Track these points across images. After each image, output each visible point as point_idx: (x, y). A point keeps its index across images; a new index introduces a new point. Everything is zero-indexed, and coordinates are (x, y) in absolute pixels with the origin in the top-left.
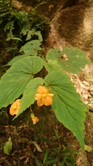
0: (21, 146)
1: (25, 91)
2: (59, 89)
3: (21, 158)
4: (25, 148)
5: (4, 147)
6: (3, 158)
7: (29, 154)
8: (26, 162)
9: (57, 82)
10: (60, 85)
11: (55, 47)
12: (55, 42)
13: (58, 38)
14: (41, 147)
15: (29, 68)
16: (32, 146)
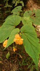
0: (13, 55)
1: (10, 35)
2: (28, 35)
3: (13, 60)
4: (15, 56)
5: (7, 56)
6: (6, 60)
7: (17, 59)
8: (15, 62)
9: (27, 31)
10: (29, 33)
11: (31, 9)
12: (31, 6)
13: (33, 4)
14: (22, 56)
15: (14, 22)
16: (18, 56)
